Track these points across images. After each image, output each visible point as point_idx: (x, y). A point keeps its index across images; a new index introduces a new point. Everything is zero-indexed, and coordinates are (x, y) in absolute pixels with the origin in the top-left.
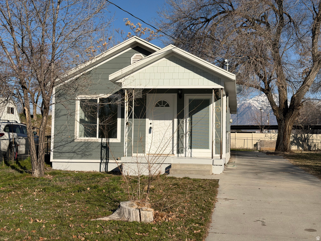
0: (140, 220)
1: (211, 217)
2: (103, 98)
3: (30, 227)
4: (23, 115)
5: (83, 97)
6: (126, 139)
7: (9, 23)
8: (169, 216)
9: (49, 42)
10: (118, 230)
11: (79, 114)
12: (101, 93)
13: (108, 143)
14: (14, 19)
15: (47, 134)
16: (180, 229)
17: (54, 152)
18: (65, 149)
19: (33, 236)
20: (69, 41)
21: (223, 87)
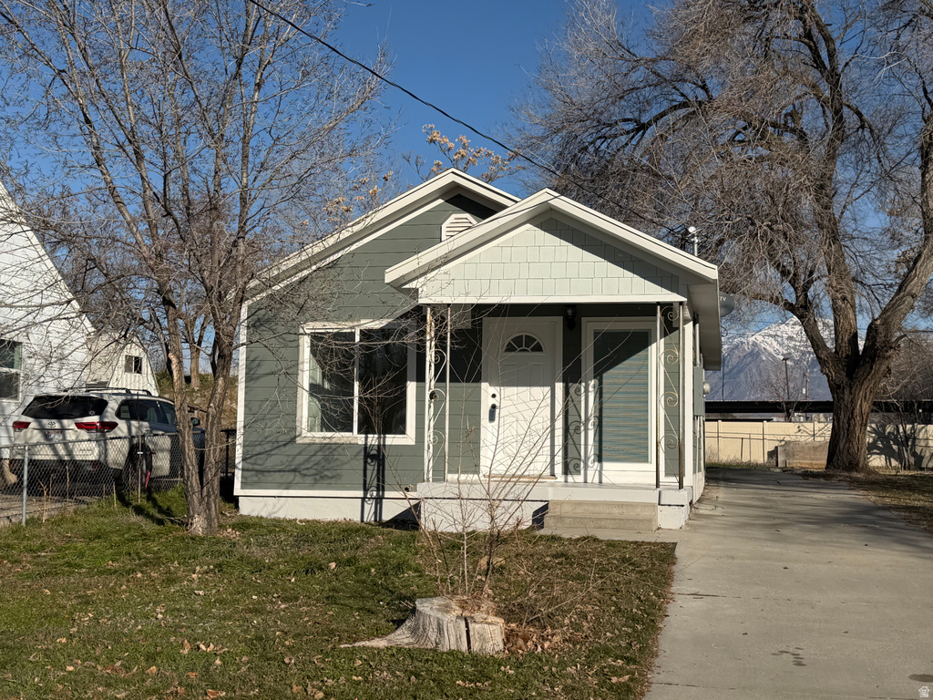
0: (469, 648)
1: (655, 640)
2: (370, 330)
3: (183, 663)
4: (164, 376)
5: (319, 326)
6: (429, 436)
7: (132, 137)
8: (544, 639)
9: (231, 188)
10: (412, 673)
11: (308, 371)
12: (365, 318)
13: (382, 447)
14: (144, 130)
15: (225, 424)
16: (573, 672)
17: (243, 470)
18: (271, 462)
19: (190, 686)
20: (283, 183)
21: (684, 299)
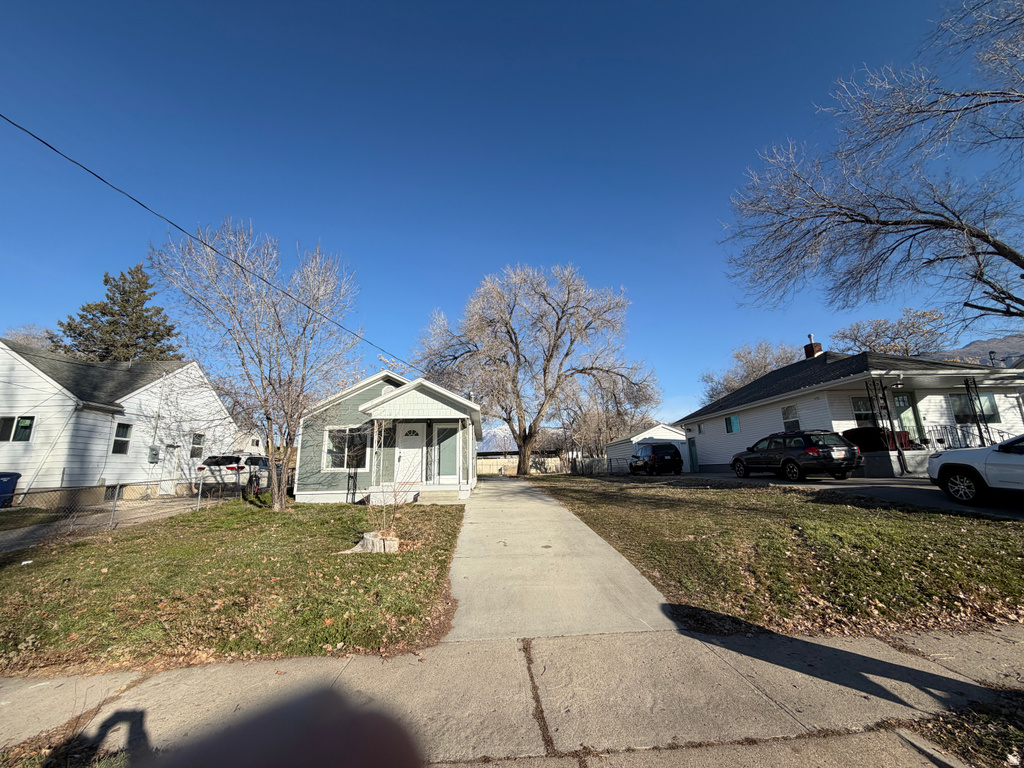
0: (385, 551)
1: (456, 542)
2: (352, 429)
3: (262, 567)
5: (331, 427)
6: (374, 469)
7: (258, 354)
8: (414, 545)
9: (298, 375)
10: (360, 563)
11: (327, 444)
12: (350, 424)
13: (356, 474)
14: (263, 352)
15: (291, 465)
16: (425, 557)
17: (298, 484)
18: (309, 481)
20: (319, 374)
21: (469, 417)
